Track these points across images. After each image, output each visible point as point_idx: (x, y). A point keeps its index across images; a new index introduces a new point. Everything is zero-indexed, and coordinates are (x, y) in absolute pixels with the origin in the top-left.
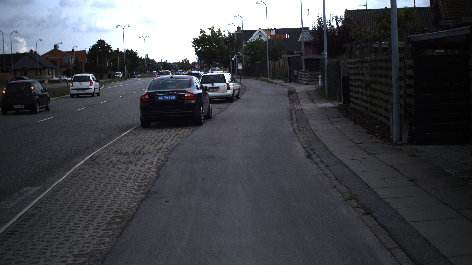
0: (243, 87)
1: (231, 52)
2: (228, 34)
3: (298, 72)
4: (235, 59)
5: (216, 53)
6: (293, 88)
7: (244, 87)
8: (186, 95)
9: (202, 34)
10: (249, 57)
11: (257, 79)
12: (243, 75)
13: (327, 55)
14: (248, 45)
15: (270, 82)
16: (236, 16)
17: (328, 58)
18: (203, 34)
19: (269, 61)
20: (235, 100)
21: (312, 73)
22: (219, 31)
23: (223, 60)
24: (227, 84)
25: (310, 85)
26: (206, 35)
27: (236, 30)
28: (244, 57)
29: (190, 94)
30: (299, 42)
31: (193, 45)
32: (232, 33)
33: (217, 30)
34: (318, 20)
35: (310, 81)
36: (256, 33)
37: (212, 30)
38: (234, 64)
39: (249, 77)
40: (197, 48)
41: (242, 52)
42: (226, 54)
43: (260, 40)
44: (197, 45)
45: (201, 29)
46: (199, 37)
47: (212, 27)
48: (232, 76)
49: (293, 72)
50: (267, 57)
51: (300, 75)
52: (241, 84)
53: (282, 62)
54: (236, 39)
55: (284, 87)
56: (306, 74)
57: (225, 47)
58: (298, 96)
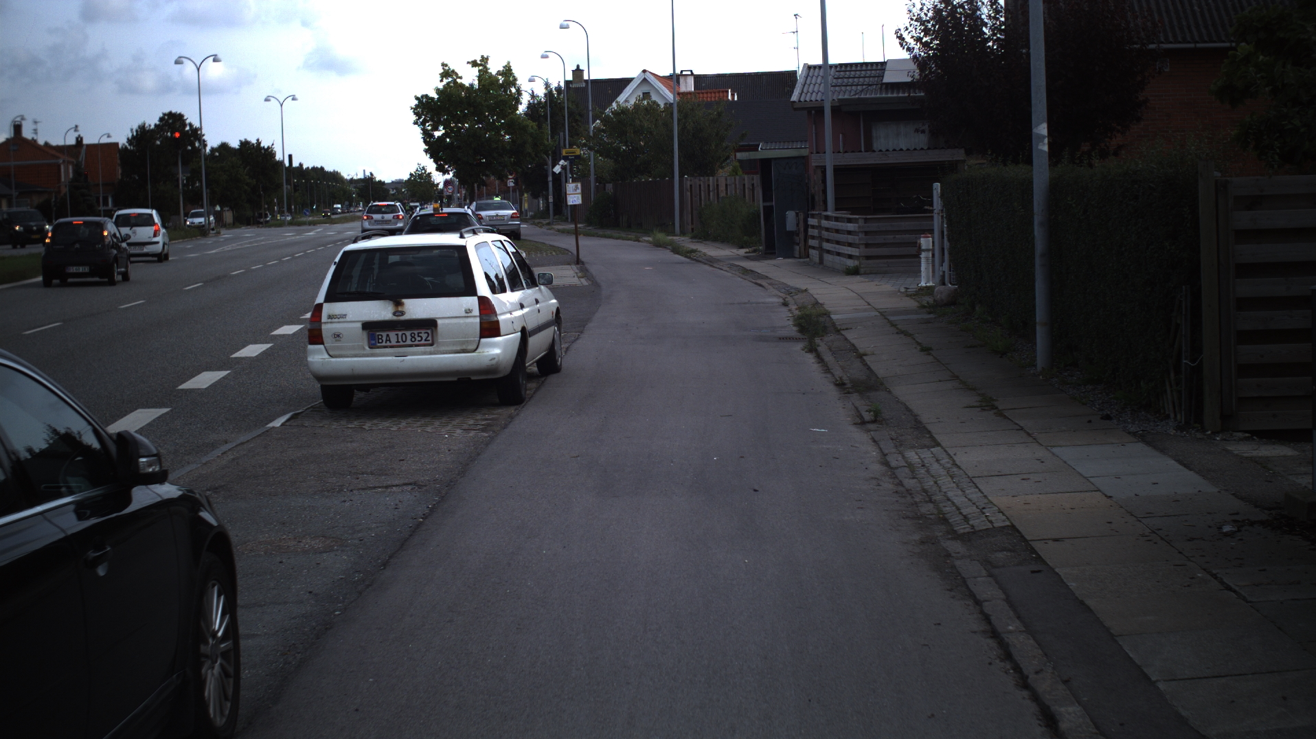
2: (545, 91)
3: (801, 216)
4: (563, 168)
5: (495, 146)
7: (588, 279)
9: (447, 81)
10: (609, 163)
12: (589, 222)
13: (1046, 141)
14: (606, 121)
15: (688, 254)
16: (565, 23)
18: (450, 79)
19: (681, 176)
21: (873, 226)
22: (507, 71)
24: (484, 302)
25: (865, 274)
26: (462, 86)
27: (570, 77)
28: (592, 163)
30: (796, 107)
31: (414, 118)
32: (557, 85)
33: (501, 69)
35: (868, 258)
36: (633, 86)
37: (481, 68)
38: (559, 185)
39: (608, 232)
40: (429, 128)
41: (586, 146)
42: (529, 149)
43: (646, 104)
44: (431, 119)
45: (443, 65)
46: (438, 91)
47: (482, 56)
49: (784, 219)
50: (673, 162)
51: (815, 232)
52: (578, 261)
53: (726, 180)
54: (568, 108)
55: (761, 285)
56: (844, 228)
57: (528, 126)
58: (866, 355)
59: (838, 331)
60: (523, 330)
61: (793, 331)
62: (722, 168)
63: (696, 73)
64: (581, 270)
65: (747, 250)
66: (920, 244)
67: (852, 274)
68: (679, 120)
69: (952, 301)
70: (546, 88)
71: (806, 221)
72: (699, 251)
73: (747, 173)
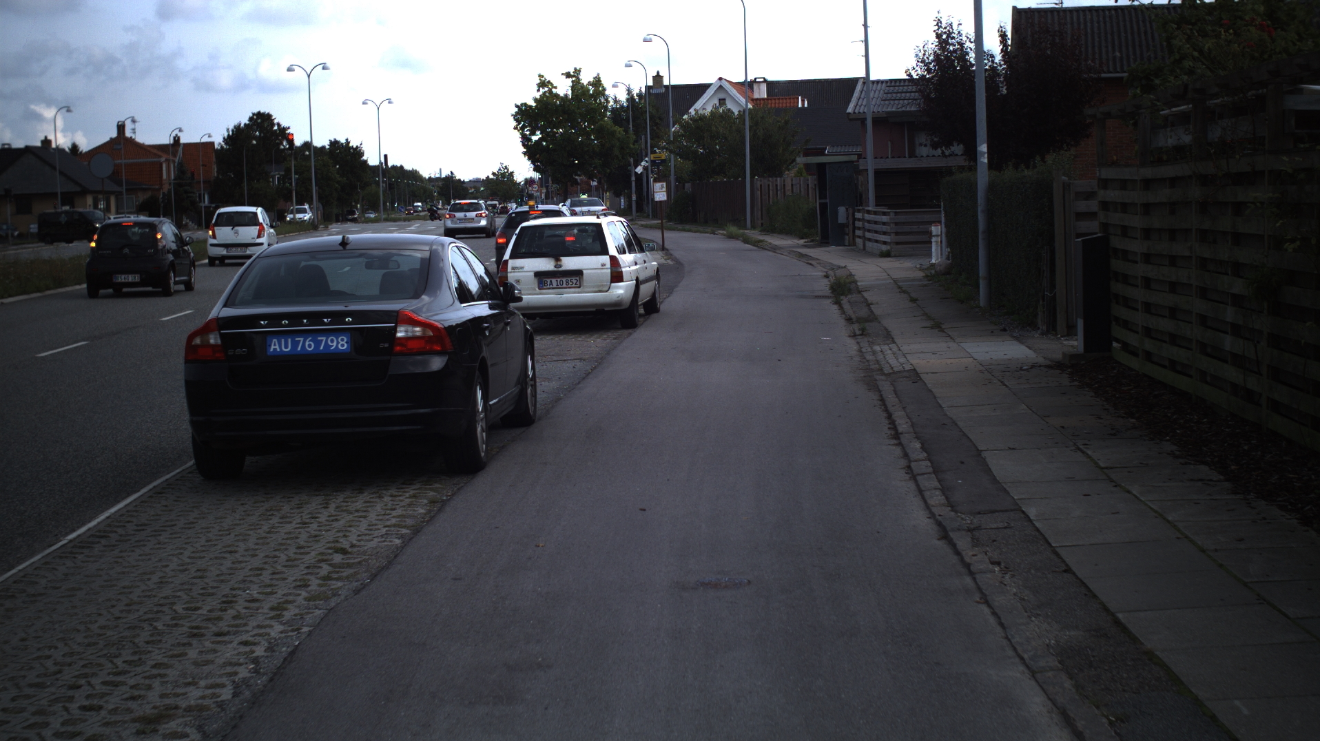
0: (670, 262)
1: (632, 146)
2: (627, 96)
3: (850, 211)
4: (645, 168)
5: (586, 149)
6: (842, 268)
7: (672, 260)
8: (399, 335)
9: (545, 92)
10: (688, 165)
11: (714, 233)
12: (670, 220)
13: (986, 156)
14: (685, 126)
15: (757, 244)
16: (649, 37)
17: (991, 165)
18: (546, 89)
19: (752, 177)
20: (641, 315)
21: (902, 218)
22: (597, 82)
23: (608, 171)
24: (613, 259)
25: (895, 256)
26: (557, 96)
27: (650, 83)
28: (672, 164)
29: (418, 329)
30: (851, 117)
31: (515, 124)
32: (638, 92)
33: (592, 80)
34: (937, 34)
35: (897, 243)
36: (710, 92)
37: (574, 79)
38: (641, 184)
39: (687, 227)
40: (528, 133)
41: (667, 149)
42: (617, 152)
43: (721, 111)
44: (530, 125)
45: (540, 76)
46: (536, 100)
47: (575, 69)
48: (631, 230)
49: (836, 214)
50: (745, 164)
51: (859, 224)
52: (663, 248)
53: (792, 180)
54: (649, 111)
55: (811, 264)
56: (880, 220)
57: (615, 131)
58: (872, 304)
59: (859, 292)
60: (637, 279)
61: (828, 292)
62: (789, 170)
63: (769, 79)
64: (666, 255)
65: (806, 240)
66: (931, 231)
67: (885, 257)
68: (751, 127)
69: (947, 272)
70: (628, 94)
71: (853, 215)
72: (766, 242)
73: (810, 175)
